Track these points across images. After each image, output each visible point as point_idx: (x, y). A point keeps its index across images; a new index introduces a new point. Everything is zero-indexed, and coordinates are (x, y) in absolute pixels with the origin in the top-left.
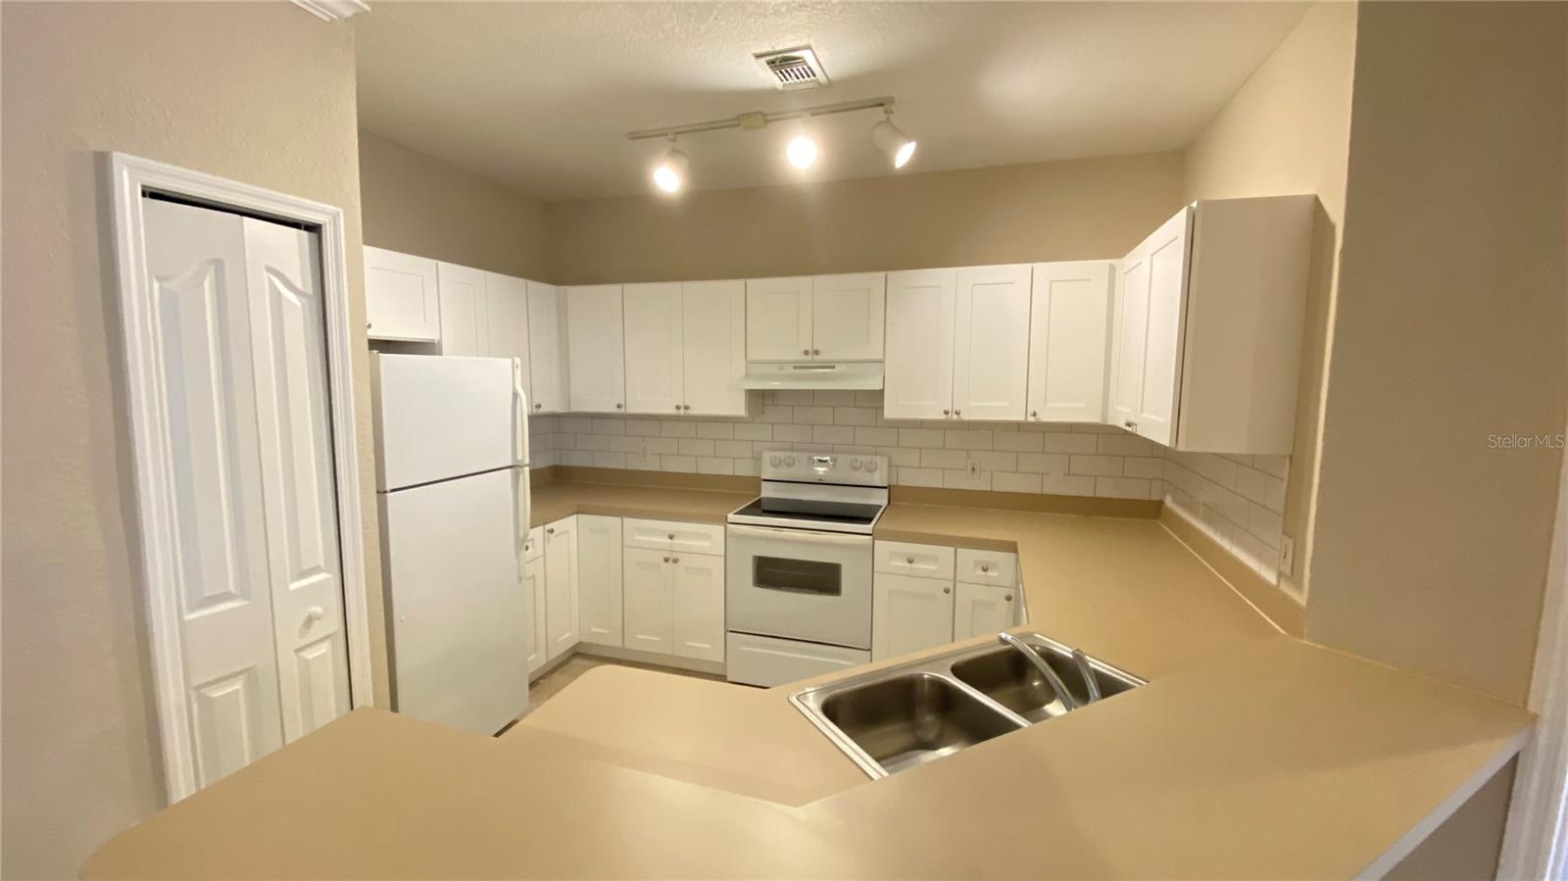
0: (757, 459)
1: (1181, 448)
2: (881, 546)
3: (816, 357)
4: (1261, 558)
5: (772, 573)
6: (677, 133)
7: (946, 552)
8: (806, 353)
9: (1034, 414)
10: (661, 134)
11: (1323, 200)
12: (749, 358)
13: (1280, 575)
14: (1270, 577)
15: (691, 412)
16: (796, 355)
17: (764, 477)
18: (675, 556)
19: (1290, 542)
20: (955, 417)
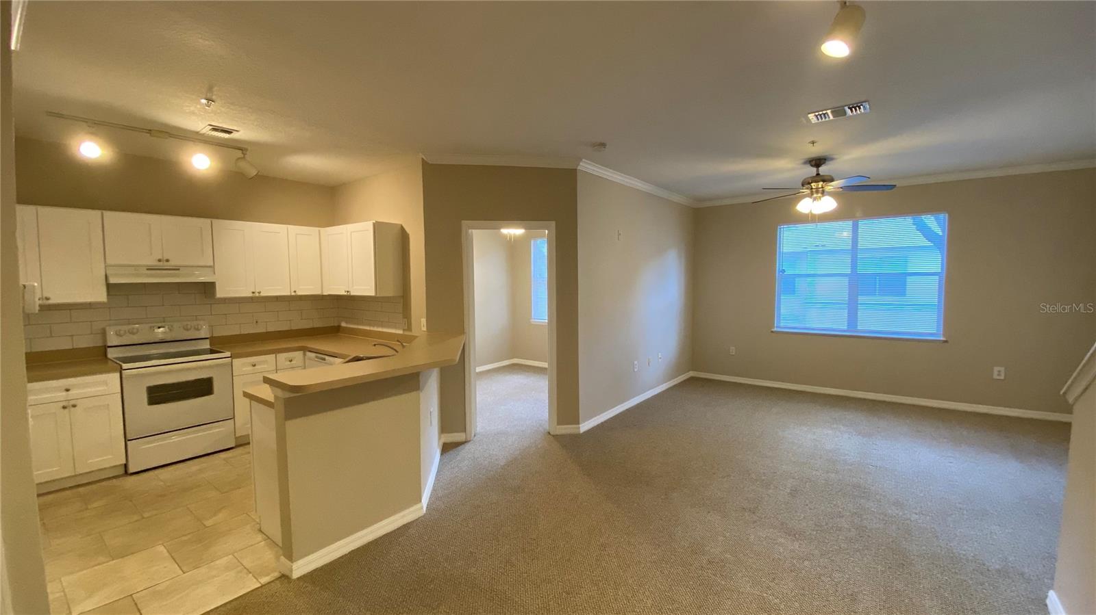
0: (104, 333)
1: (378, 295)
2: (236, 362)
3: (166, 263)
4: (395, 328)
5: (159, 395)
6: (95, 123)
7: (271, 357)
8: (160, 260)
9: (295, 292)
10: (85, 121)
11: (405, 227)
12: (109, 262)
13: (404, 330)
14: (400, 332)
15: (51, 302)
16: (152, 262)
17: (109, 344)
18: (72, 402)
19: (406, 320)
20: (257, 295)
